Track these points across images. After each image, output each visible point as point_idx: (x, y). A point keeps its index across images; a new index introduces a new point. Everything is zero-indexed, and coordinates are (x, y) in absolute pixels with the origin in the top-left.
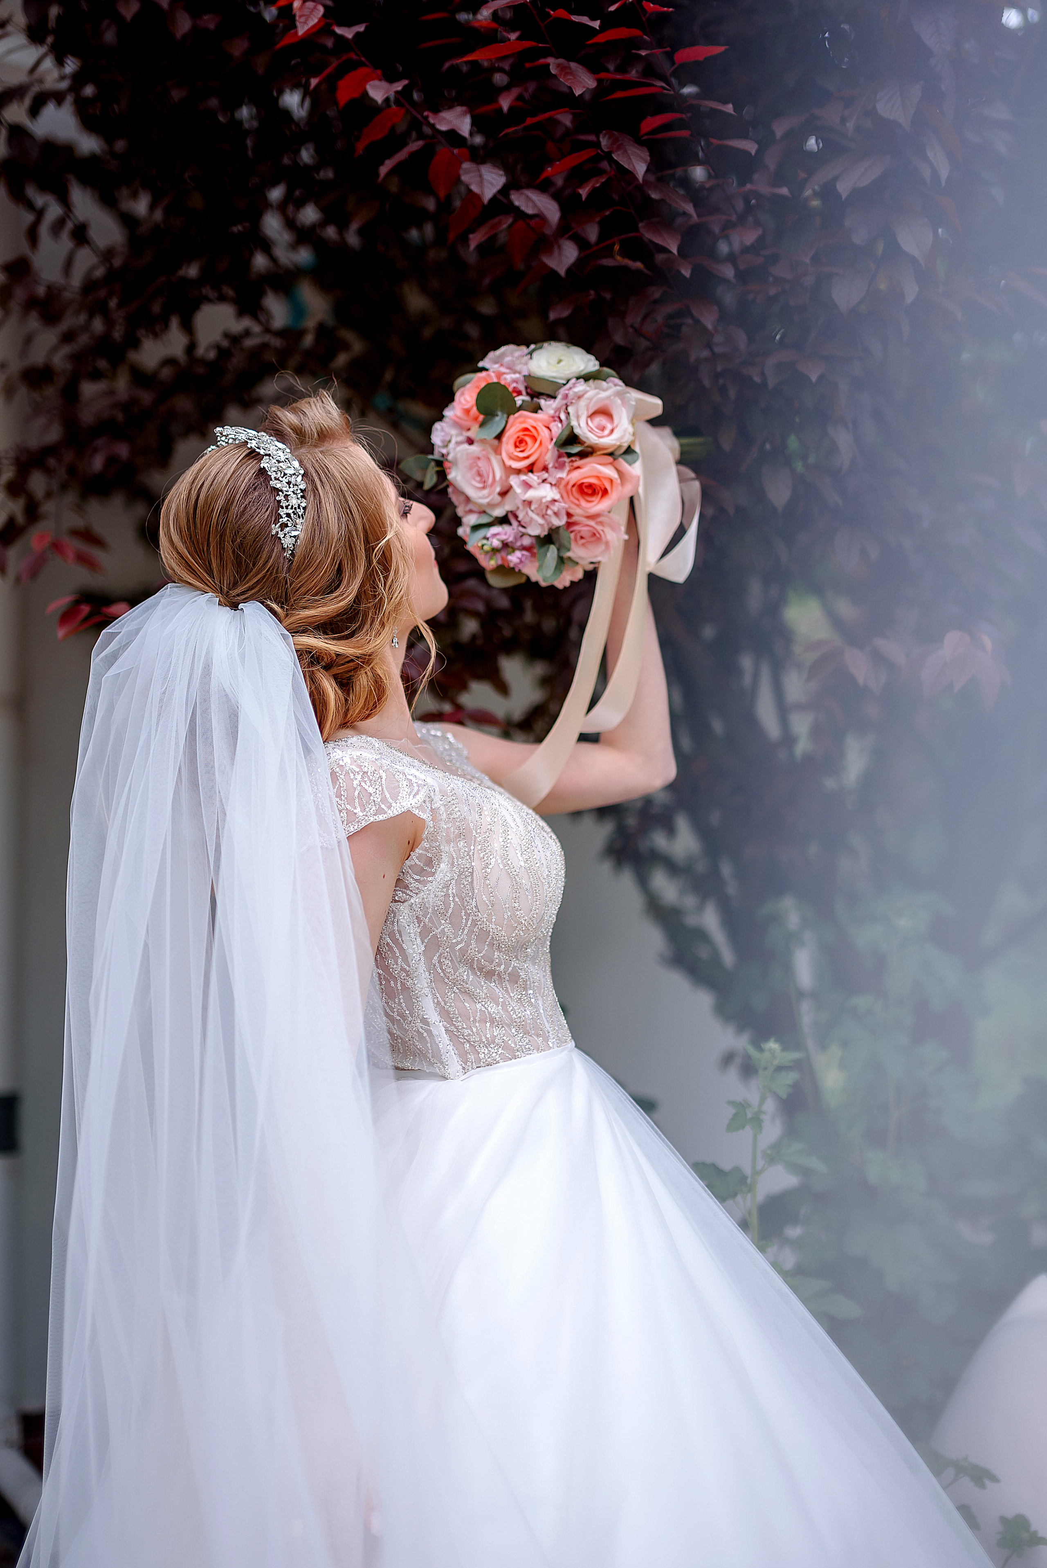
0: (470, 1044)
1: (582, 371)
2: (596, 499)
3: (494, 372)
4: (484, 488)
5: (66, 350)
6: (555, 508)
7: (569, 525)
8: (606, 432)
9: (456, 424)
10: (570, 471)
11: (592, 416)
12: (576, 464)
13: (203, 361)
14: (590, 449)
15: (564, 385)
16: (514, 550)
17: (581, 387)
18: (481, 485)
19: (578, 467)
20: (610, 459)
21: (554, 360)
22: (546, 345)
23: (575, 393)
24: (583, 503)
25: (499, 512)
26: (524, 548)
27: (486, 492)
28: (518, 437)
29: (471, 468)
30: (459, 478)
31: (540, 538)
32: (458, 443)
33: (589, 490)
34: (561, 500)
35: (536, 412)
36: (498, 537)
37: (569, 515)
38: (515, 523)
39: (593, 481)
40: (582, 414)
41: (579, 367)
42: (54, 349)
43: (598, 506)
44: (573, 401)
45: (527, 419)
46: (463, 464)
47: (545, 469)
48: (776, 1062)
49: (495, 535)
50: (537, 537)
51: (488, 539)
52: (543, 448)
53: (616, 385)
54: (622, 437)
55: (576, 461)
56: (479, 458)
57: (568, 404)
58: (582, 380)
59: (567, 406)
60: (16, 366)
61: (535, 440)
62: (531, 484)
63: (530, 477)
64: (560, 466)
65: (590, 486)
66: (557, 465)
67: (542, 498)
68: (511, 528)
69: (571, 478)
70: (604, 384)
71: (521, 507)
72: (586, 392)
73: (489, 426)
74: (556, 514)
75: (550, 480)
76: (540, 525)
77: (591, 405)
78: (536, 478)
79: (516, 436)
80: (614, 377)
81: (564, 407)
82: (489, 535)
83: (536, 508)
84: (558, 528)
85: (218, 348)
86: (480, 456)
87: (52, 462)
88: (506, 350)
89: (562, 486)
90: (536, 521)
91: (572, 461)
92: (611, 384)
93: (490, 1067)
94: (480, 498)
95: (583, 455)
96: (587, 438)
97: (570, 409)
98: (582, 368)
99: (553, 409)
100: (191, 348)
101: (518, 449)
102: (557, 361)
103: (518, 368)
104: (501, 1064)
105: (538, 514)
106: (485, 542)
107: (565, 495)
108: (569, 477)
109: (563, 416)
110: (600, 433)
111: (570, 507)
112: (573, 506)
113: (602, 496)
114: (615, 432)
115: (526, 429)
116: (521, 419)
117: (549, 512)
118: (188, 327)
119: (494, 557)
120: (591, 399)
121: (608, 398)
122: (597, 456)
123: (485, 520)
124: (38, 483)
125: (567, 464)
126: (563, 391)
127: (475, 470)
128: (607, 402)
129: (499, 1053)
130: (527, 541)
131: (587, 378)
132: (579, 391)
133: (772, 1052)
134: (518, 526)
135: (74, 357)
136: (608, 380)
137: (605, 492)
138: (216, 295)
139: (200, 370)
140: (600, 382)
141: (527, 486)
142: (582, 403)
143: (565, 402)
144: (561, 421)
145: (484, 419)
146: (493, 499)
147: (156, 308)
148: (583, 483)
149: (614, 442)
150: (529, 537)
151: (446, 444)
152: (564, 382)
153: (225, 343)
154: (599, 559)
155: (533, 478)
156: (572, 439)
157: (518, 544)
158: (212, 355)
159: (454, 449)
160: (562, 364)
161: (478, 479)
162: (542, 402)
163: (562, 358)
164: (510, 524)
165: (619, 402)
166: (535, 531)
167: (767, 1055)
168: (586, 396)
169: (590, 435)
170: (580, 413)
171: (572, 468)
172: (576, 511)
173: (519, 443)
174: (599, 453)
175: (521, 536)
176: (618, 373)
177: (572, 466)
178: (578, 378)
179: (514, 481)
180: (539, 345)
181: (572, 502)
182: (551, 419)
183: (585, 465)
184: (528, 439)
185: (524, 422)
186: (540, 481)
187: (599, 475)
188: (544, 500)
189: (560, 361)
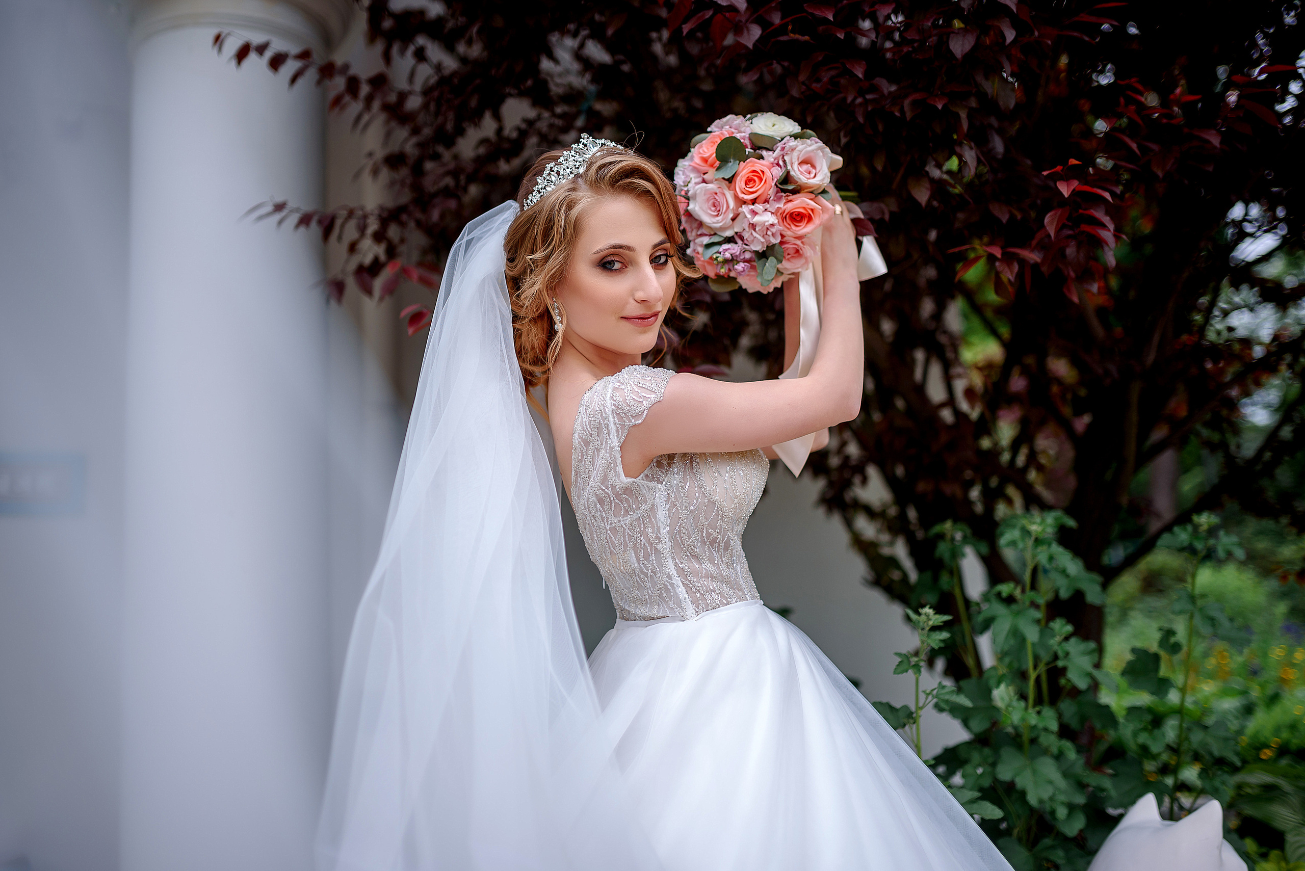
0: (700, 593)
1: (792, 131)
2: (803, 224)
3: (726, 131)
4: (717, 215)
5: (414, 140)
6: (774, 230)
7: (781, 243)
8: (812, 175)
9: (695, 170)
10: (785, 204)
11: (800, 164)
12: (789, 198)
13: (508, 140)
14: (799, 188)
15: (780, 141)
16: (738, 262)
17: (793, 143)
18: (716, 213)
19: (791, 201)
20: (813, 196)
21: (770, 125)
22: (759, 114)
23: (790, 146)
24: (793, 227)
25: (729, 233)
26: (745, 261)
27: (719, 218)
28: (748, 177)
29: (708, 200)
30: (697, 208)
31: (759, 253)
32: (697, 184)
33: (797, 218)
34: (778, 224)
35: (759, 160)
36: (729, 251)
37: (782, 236)
38: (740, 242)
39: (802, 210)
40: (795, 162)
41: (789, 129)
42: (406, 140)
43: (804, 229)
44: (789, 152)
45: (753, 164)
46: (701, 198)
47: (766, 201)
48: (931, 623)
49: (727, 250)
50: (756, 252)
51: (720, 253)
52: (767, 186)
53: (816, 143)
54: (823, 180)
55: (790, 196)
56: (716, 194)
57: (784, 154)
58: (793, 138)
59: (783, 156)
60: (380, 154)
61: (761, 180)
62: (757, 211)
63: (756, 206)
64: (778, 199)
65: (799, 214)
66: (775, 198)
67: (765, 222)
68: (737, 245)
69: (787, 208)
70: (808, 141)
71: (747, 229)
72: (797, 146)
73: (724, 169)
74: (773, 235)
75: (770, 209)
76: (761, 242)
77: (800, 156)
78: (761, 207)
79: (747, 176)
80: (815, 137)
81: (782, 156)
82: (721, 250)
83: (759, 230)
84: (774, 245)
85: (518, 129)
86: (717, 191)
87: (404, 217)
88: (730, 118)
89: (779, 214)
90: (759, 240)
91: (787, 196)
92: (813, 142)
93: (714, 610)
94: (714, 223)
95: (795, 192)
96: (800, 179)
97: (786, 158)
98: (791, 130)
99: (773, 158)
100: (500, 130)
101: (748, 186)
102: (772, 125)
103: (743, 129)
104: (721, 608)
105: (760, 235)
106: (718, 255)
107: (781, 221)
108: (785, 207)
109: (781, 163)
110: (808, 176)
111: (783, 230)
112: (786, 229)
113: (808, 222)
114: (817, 176)
115: (754, 171)
116: (750, 164)
117: (769, 233)
118: (497, 117)
119: (724, 267)
120: (801, 151)
121: (813, 151)
122: (803, 193)
123: (716, 239)
124: (393, 232)
125: (783, 197)
126: (780, 145)
127: (711, 202)
128: (812, 154)
129: (719, 600)
130: (748, 256)
131: (796, 137)
132: (793, 145)
133: (927, 615)
134: (742, 244)
135: (419, 145)
136: (811, 139)
137: (810, 219)
138: (516, 91)
139: (506, 145)
140: (805, 139)
141: (754, 213)
142: (795, 154)
143: (782, 153)
144: (780, 166)
145: (720, 164)
146: (725, 223)
147: (473, 103)
148: (792, 213)
149: (818, 182)
150: (749, 252)
151: (686, 184)
152: (780, 139)
153: (524, 126)
154: (800, 270)
155: (759, 207)
156: (787, 179)
157: (742, 257)
158: (514, 135)
159: (694, 187)
160: (775, 127)
161: (713, 209)
162: (764, 153)
163: (775, 123)
164: (736, 243)
165: (821, 154)
166: (759, 248)
167: (923, 618)
168: (797, 149)
169: (801, 177)
170: (793, 161)
171: (787, 201)
172: (788, 233)
173: (748, 181)
174: (806, 190)
175: (744, 252)
176: (817, 135)
177: (787, 199)
178: (791, 136)
179: (745, 209)
180: (754, 115)
181: (785, 226)
182: (772, 165)
183: (797, 199)
184: (756, 178)
185: (753, 166)
186: (764, 210)
187: (806, 206)
188: (767, 224)
189: (774, 125)
